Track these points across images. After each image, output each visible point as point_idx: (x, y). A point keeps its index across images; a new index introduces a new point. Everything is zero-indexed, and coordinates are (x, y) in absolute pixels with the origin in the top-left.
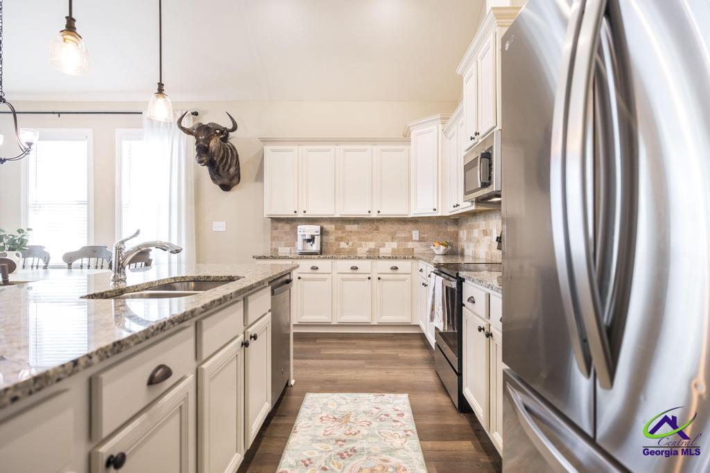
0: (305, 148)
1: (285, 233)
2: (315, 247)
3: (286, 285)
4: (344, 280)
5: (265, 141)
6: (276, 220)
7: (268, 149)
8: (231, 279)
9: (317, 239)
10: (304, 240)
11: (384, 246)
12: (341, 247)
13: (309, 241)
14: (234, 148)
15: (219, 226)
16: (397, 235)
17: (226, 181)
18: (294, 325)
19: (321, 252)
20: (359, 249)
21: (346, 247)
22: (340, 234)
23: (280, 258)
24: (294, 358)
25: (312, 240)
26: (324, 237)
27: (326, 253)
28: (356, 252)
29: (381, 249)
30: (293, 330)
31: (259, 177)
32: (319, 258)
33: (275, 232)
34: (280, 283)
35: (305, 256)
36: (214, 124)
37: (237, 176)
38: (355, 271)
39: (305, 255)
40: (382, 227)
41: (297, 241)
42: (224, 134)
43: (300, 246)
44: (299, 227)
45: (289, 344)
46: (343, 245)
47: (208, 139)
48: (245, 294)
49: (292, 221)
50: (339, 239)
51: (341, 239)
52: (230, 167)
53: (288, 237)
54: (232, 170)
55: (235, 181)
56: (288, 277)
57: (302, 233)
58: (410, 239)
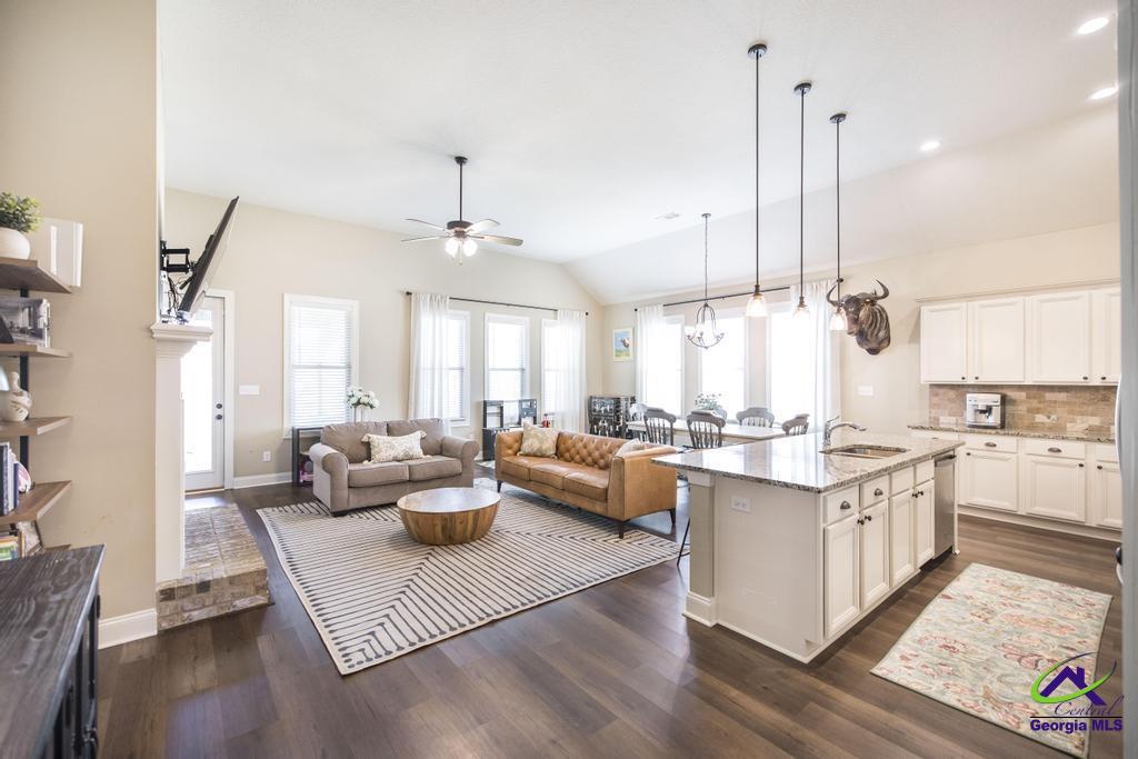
0: (977, 303)
1: (949, 400)
2: (994, 419)
3: (949, 460)
4: (1037, 463)
5: (922, 301)
6: (937, 387)
7: (925, 309)
8: (898, 450)
9: (997, 411)
10: (976, 411)
12: (1037, 420)
13: (982, 412)
14: (883, 310)
15: (866, 390)
17: (874, 345)
18: (959, 506)
19: (1003, 426)
20: (1069, 425)
21: (1046, 420)
22: (1035, 403)
23: (941, 430)
24: (959, 535)
25: (988, 410)
26: (1009, 408)
27: (1010, 427)
28: (1065, 428)
30: (957, 511)
31: (915, 335)
32: (997, 433)
33: (935, 400)
34: (945, 458)
35: (976, 430)
36: (863, 294)
37: (888, 339)
38: (1057, 454)
39: (977, 428)
41: (965, 409)
42: (873, 300)
43: (970, 417)
44: (968, 395)
45: (953, 522)
46: (1040, 418)
47: (858, 310)
48: (915, 462)
49: (960, 389)
50: (1031, 411)
51: (1038, 411)
52: (879, 330)
53: (953, 405)
54: (882, 334)
55: (884, 344)
56: (951, 453)
57: (973, 403)
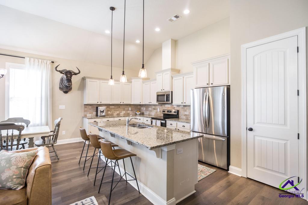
1: (89, 109)
2: (104, 114)
6: (86, 105)
11: (121, 112)
15: (62, 107)
16: (125, 109)
17: (66, 90)
19: (106, 116)
25: (103, 111)
28: (113, 115)
29: (121, 113)
33: (85, 109)
36: (72, 71)
40: (121, 107)
43: (99, 114)
44: (99, 108)
46: (109, 113)
55: (70, 90)
58: (128, 110)
